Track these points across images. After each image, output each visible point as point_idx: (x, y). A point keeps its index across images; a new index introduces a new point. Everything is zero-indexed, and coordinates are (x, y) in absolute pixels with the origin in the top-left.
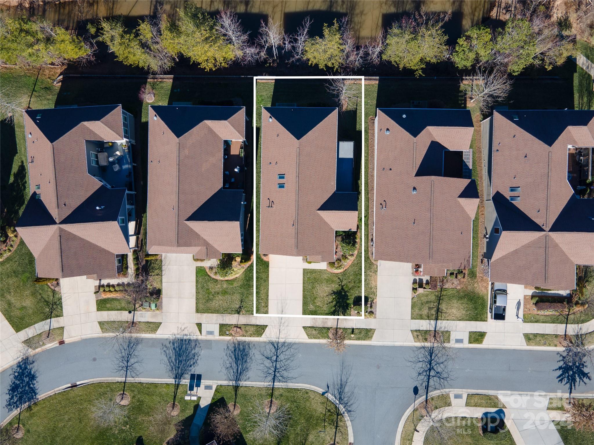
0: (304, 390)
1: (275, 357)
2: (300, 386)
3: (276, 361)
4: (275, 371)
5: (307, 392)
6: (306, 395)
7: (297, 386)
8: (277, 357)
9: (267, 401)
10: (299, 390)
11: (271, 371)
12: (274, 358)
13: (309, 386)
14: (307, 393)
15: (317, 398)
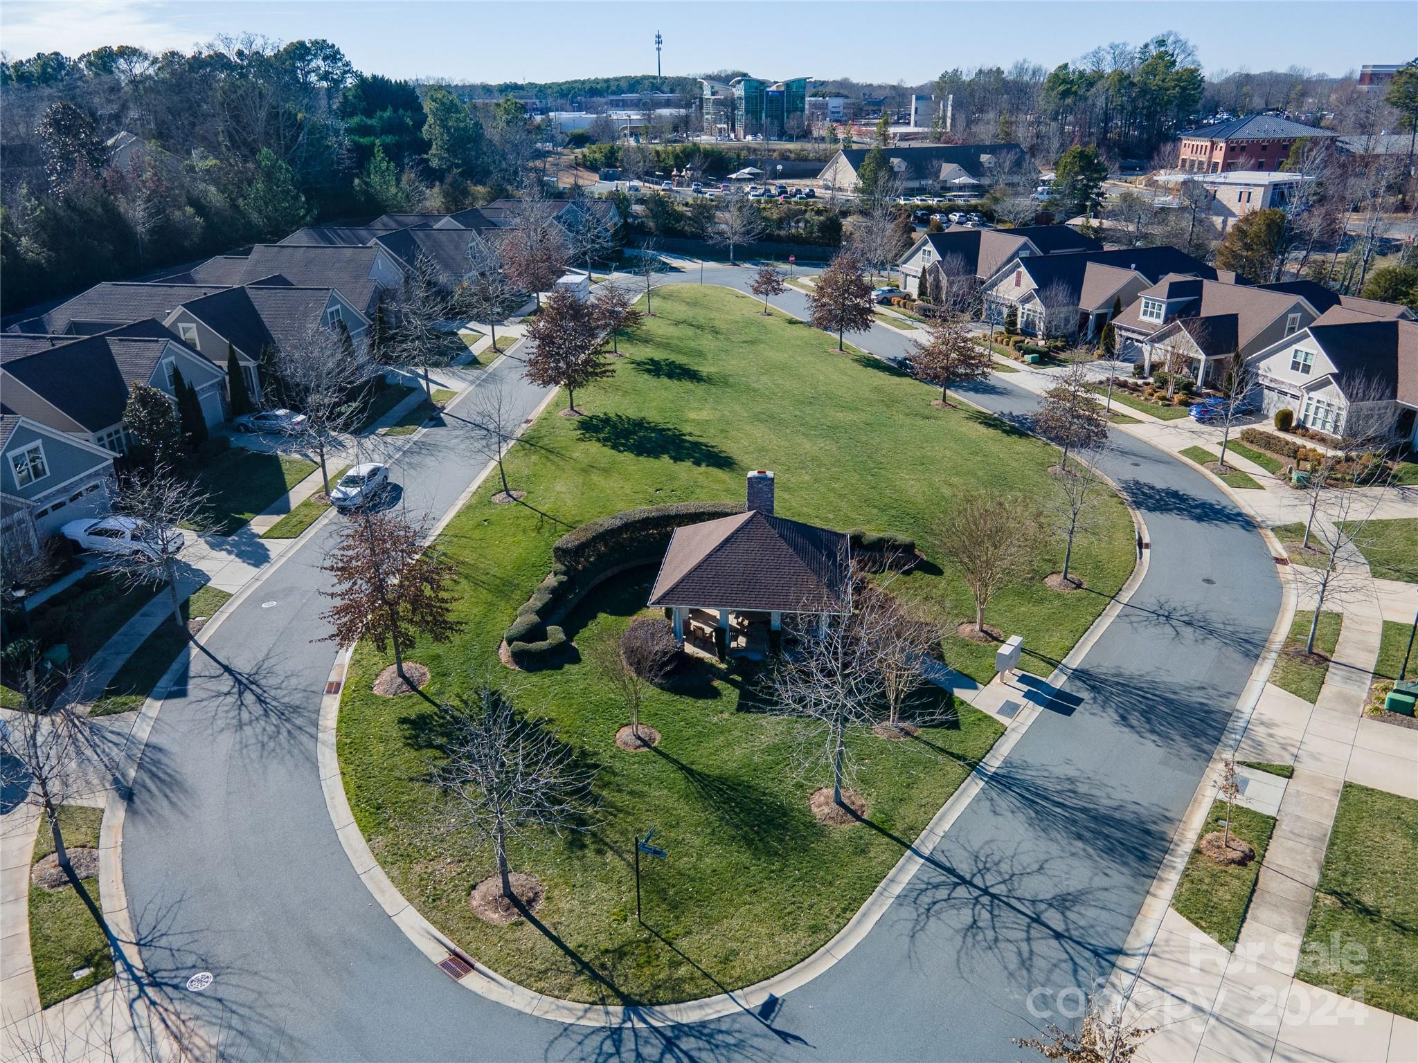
0: (836, 927)
1: (1060, 927)
2: (859, 922)
3: (1037, 920)
4: (985, 891)
5: (821, 933)
6: (805, 920)
7: (864, 915)
8: (1058, 936)
9: (868, 805)
10: (845, 910)
11: (990, 879)
12: (1054, 919)
13: (841, 953)
14: (814, 929)
15: (764, 951)
